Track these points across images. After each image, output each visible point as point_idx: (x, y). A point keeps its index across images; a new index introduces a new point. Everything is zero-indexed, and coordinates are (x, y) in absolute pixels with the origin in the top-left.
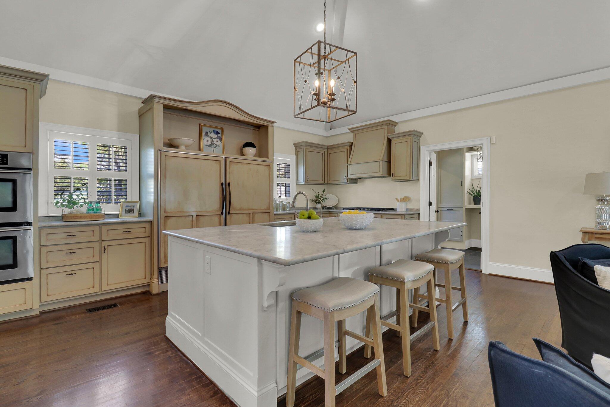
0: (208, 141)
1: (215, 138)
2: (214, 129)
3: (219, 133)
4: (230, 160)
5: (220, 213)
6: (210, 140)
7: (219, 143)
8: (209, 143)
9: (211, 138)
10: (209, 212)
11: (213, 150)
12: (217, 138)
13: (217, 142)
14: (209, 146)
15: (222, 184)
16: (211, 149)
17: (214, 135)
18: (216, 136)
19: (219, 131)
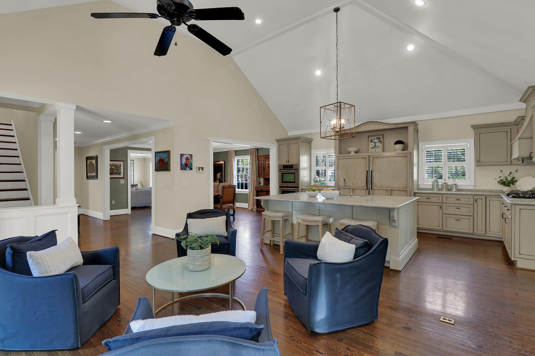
0: (372, 145)
1: (377, 142)
2: (377, 137)
3: (380, 138)
4: (373, 156)
5: (366, 188)
6: (373, 144)
7: (380, 145)
8: (373, 146)
9: (374, 143)
10: (359, 187)
11: (375, 150)
12: (379, 142)
13: (379, 144)
14: (373, 148)
15: (367, 171)
16: (374, 149)
17: (376, 141)
18: (378, 141)
19: (380, 137)
